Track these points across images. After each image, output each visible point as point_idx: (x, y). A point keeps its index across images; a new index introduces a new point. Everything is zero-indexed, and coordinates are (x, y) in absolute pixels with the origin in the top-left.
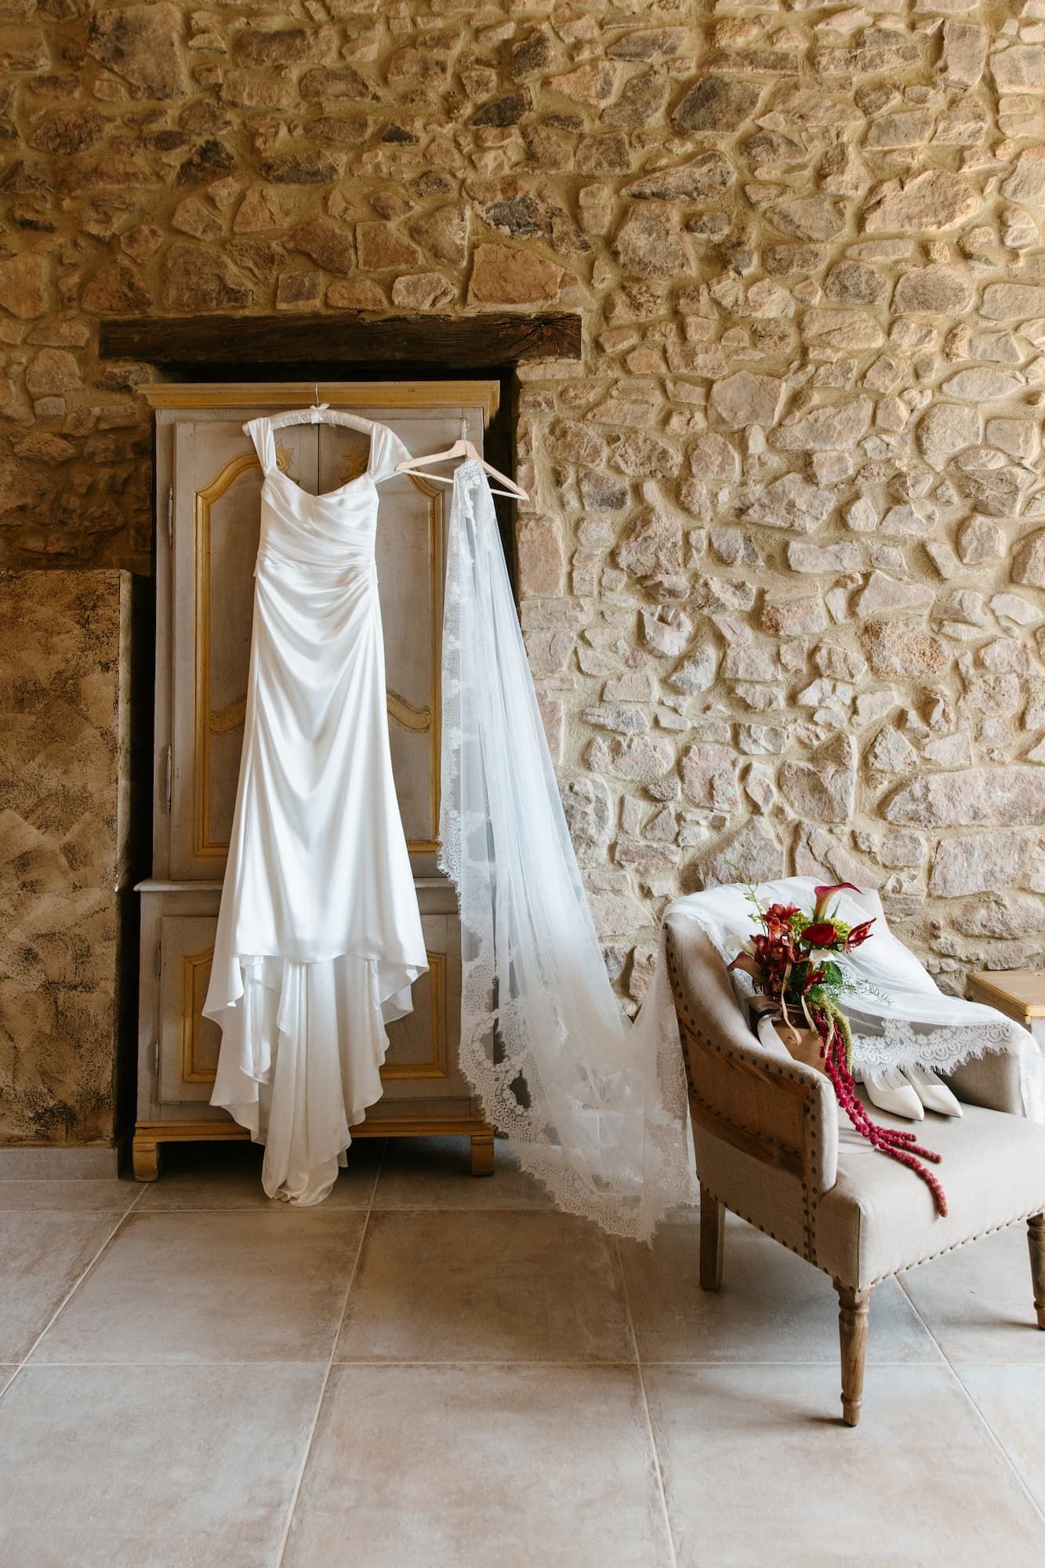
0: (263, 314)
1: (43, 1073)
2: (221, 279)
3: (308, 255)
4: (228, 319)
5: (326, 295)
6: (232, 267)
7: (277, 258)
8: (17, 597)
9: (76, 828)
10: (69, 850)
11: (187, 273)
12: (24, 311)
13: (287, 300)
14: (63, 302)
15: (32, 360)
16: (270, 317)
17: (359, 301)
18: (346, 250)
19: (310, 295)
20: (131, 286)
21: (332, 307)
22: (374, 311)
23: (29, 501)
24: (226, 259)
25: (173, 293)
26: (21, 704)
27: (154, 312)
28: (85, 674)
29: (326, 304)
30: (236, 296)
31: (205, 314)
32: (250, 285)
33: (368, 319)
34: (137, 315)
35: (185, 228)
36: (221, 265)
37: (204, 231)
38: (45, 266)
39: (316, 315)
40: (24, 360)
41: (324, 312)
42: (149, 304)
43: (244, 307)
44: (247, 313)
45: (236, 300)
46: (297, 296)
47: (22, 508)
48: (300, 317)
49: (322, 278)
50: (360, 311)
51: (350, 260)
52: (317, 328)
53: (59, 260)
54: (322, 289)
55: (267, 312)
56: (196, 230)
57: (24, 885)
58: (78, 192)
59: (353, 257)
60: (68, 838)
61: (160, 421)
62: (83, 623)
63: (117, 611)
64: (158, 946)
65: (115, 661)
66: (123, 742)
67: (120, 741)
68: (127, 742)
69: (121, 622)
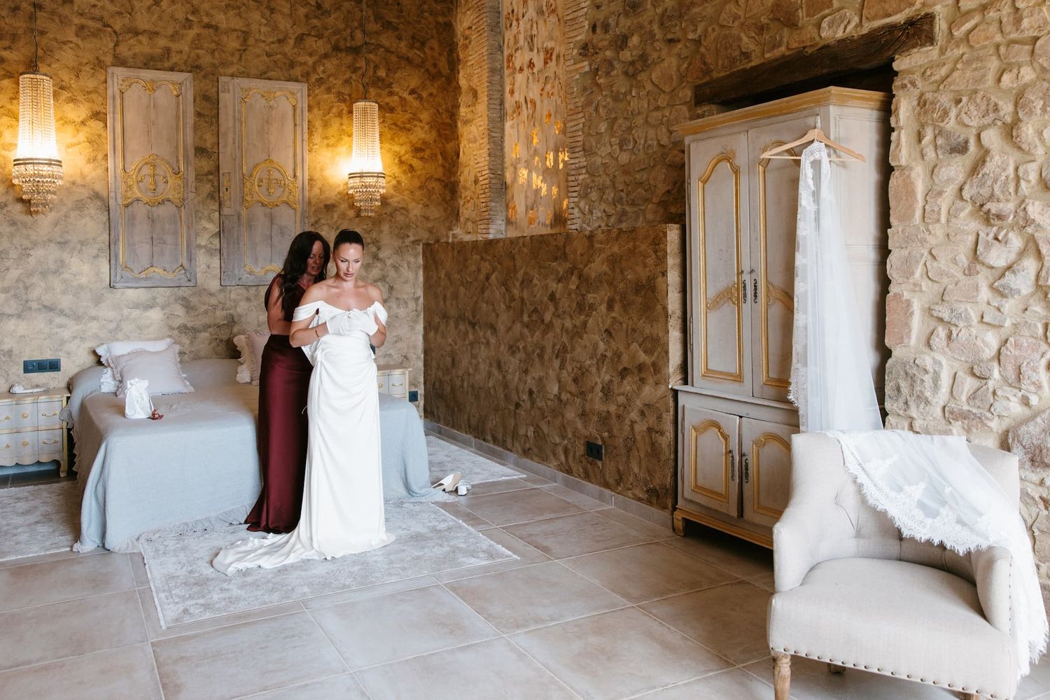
0: (759, 63)
2: (739, 47)
3: (779, 20)
4: (744, 70)
5: (788, 43)
6: (745, 39)
7: (765, 26)
8: (634, 240)
9: (656, 354)
10: (654, 364)
11: (726, 48)
12: (667, 89)
13: (768, 52)
14: (682, 78)
15: (670, 113)
16: (762, 64)
17: (803, 42)
18: (797, 10)
19: (780, 45)
20: (705, 63)
21: (792, 49)
22: (811, 46)
23: (670, 188)
24: (743, 35)
25: (720, 62)
26: (637, 292)
27: (715, 75)
28: (657, 278)
29: (788, 48)
30: (746, 56)
31: (735, 70)
32: (752, 47)
33: (810, 51)
34: (707, 79)
35: (725, 23)
36: (740, 39)
37: (733, 22)
38: (674, 61)
39: (783, 56)
40: (667, 114)
41: (787, 53)
42: (712, 71)
43: (751, 61)
44: (752, 64)
45: (747, 58)
46: (774, 47)
47: (668, 191)
48: (776, 60)
49: (786, 31)
50: (804, 48)
51: (798, 17)
52: (784, 64)
53: (679, 55)
54: (785, 40)
55: (762, 61)
56: (729, 23)
57: (640, 380)
58: (686, 18)
59: (801, 14)
60: (653, 359)
61: (686, 143)
62: (656, 252)
63: (666, 245)
64: (683, 419)
65: (666, 271)
66: (674, 313)
67: (670, 312)
68: (678, 313)
69: (668, 251)
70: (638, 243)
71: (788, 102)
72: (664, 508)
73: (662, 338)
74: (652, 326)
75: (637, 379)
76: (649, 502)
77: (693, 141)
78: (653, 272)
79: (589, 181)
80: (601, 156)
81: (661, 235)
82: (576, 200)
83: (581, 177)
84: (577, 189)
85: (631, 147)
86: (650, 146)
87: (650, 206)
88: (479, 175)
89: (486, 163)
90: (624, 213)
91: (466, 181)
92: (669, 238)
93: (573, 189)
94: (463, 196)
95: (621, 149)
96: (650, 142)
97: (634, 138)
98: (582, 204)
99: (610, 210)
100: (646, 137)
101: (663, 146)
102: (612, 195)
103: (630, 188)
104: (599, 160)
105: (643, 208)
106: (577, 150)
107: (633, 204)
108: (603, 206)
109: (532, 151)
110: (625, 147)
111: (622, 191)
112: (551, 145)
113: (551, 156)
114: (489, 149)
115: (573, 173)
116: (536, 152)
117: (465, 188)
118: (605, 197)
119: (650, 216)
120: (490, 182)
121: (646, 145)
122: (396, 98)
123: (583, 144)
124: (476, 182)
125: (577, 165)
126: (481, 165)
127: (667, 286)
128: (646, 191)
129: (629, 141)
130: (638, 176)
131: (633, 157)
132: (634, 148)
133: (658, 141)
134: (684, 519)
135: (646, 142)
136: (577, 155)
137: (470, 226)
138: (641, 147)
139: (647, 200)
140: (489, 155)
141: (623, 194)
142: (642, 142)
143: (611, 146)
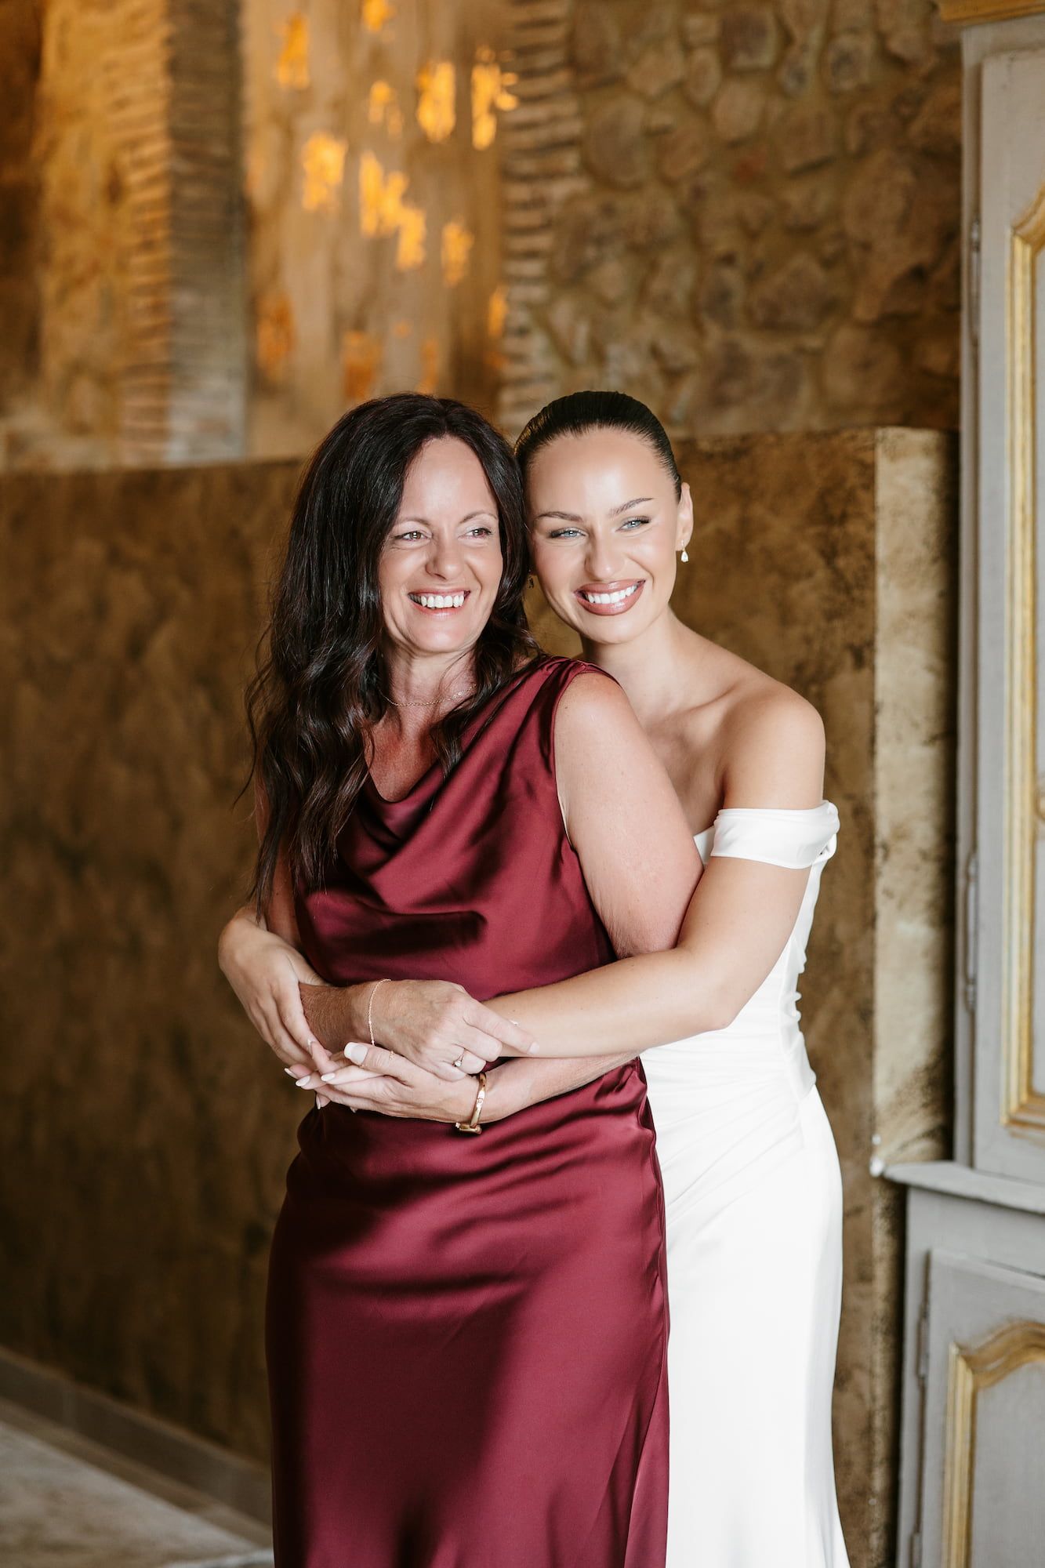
8: (745, 495)
28: (832, 673)
61: (969, 58)
62: (829, 554)
63: (872, 526)
64: (924, 1314)
65: (870, 644)
66: (901, 834)
67: (883, 830)
68: (924, 834)
69: (882, 552)
70: (758, 510)
73: (847, 951)
77: (998, 50)
78: (816, 646)
79: (590, 208)
80: (641, 95)
81: (853, 478)
82: (538, 293)
83: (559, 190)
84: (542, 242)
85: (766, 59)
86: (845, 59)
87: (845, 337)
88: (126, 158)
89: (157, 106)
90: (733, 365)
91: (70, 186)
92: (885, 493)
93: (521, 244)
94: (60, 252)
95: (729, 71)
96: (846, 42)
97: (780, 22)
98: (563, 314)
99: (680, 348)
100: (831, 16)
101: (899, 63)
102: (687, 278)
103: (760, 250)
104: (633, 115)
105: (813, 342)
106: (545, 60)
107: (772, 324)
108: (650, 328)
109: (361, 56)
110: (742, 60)
111: (729, 260)
112: (444, 31)
113: (442, 82)
114: (170, 41)
115: (527, 166)
116: (378, 64)
117: (69, 220)
118: (657, 286)
119: (842, 384)
120: (173, 198)
121: (831, 57)
123: (571, 39)
124: (114, 191)
125: (543, 135)
126: (134, 112)
127: (874, 710)
128: (828, 264)
129: (761, 32)
130: (795, 196)
131: (777, 108)
132: (780, 61)
133: (882, 38)
135: (829, 36)
136: (543, 85)
137: (86, 394)
138: (809, 62)
139: (830, 309)
140: (173, 68)
141: (732, 277)
142: (815, 37)
143: (687, 48)
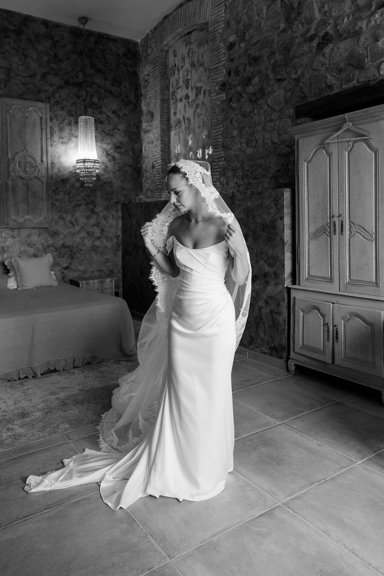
0: (339, 91)
1: (271, 336)
2: (326, 83)
3: (352, 65)
4: (329, 96)
5: (358, 79)
6: (329, 77)
7: (343, 69)
8: (262, 198)
9: (276, 267)
10: (275, 273)
11: (317, 83)
12: (278, 108)
13: (345, 84)
14: (287, 102)
15: (280, 123)
16: (341, 92)
17: (368, 77)
18: (364, 58)
19: (353, 80)
20: (302, 92)
21: (361, 82)
22: (373, 80)
23: (279, 168)
24: (328, 75)
25: (313, 92)
27: (309, 99)
28: (277, 221)
29: (358, 82)
30: (330, 87)
31: (323, 96)
32: (334, 82)
33: (372, 83)
34: (304, 102)
35: (316, 68)
36: (326, 77)
37: (321, 67)
38: (282, 92)
39: (355, 87)
40: (278, 124)
41: (357, 85)
42: (307, 97)
43: (333, 90)
44: (334, 92)
45: (331, 88)
46: (349, 81)
47: (278, 170)
48: (349, 89)
49: (357, 72)
50: (369, 81)
51: (365, 62)
52: (356, 92)
53: (285, 89)
54: (356, 77)
55: (340, 90)
56: (319, 67)
57: (265, 282)
58: (290, 65)
59: (367, 61)
60: (274, 270)
61: (296, 139)
62: (276, 205)
63: (283, 201)
65: (283, 217)
66: (287, 242)
67: (285, 241)
68: (290, 242)
69: (284, 205)
70: (264, 200)
71: (366, 112)
72: (281, 358)
73: (280, 257)
74: (273, 250)
75: (264, 281)
76: (271, 355)
77: (301, 137)
78: (274, 218)
79: (226, 165)
80: (234, 150)
81: (280, 195)
82: (218, 176)
83: (221, 163)
84: (219, 170)
85: (254, 144)
86: (266, 143)
87: (266, 179)
88: (155, 163)
89: (160, 156)
90: (249, 184)
91: (146, 167)
92: (285, 197)
93: (215, 170)
94: (145, 176)
95: (247, 146)
96: (266, 141)
97: (256, 139)
98: (222, 179)
99: (240, 182)
100: (264, 137)
101: (275, 143)
102: (241, 173)
103: (253, 169)
104: (233, 153)
105: (262, 180)
106: (219, 147)
107: (255, 178)
108: (235, 180)
109: (188, 149)
110: (250, 144)
111: (248, 170)
112: (201, 144)
113: (200, 152)
114: (161, 147)
115: (216, 160)
116: (191, 149)
117: (146, 171)
118: (236, 174)
119: (266, 185)
120: (162, 167)
121: (264, 143)
122: (104, 115)
123: (223, 144)
124: (153, 167)
125: (218, 156)
126: (157, 157)
127: (284, 225)
128: (263, 170)
129: (253, 141)
130: (258, 162)
131: (255, 150)
132: (256, 144)
133: (272, 140)
134: (295, 365)
135: (263, 141)
136: (219, 150)
137: (149, 193)
138: (260, 144)
139: (264, 176)
140: (162, 151)
141: (248, 172)
142: (261, 141)
143: (241, 144)
